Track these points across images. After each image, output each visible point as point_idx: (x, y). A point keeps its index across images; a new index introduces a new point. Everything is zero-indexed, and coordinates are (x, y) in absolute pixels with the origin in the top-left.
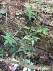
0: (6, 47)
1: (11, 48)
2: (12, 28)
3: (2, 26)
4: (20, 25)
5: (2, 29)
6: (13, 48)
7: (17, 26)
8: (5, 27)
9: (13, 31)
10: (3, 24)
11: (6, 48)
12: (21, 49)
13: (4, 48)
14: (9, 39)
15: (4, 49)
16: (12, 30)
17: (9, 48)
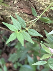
0: (13, 61)
1: (23, 64)
2: (27, 12)
3: (7, 7)
4: (46, 5)
5: (7, 15)
6: (28, 64)
7: (37, 8)
8: (12, 10)
9: (29, 18)
10: (10, 3)
11: (14, 63)
12: (44, 60)
13: (9, 62)
14: (18, 32)
15: (8, 65)
16: (26, 15)
17: (20, 63)
